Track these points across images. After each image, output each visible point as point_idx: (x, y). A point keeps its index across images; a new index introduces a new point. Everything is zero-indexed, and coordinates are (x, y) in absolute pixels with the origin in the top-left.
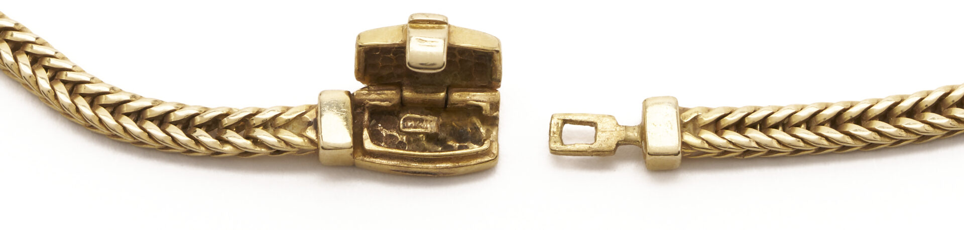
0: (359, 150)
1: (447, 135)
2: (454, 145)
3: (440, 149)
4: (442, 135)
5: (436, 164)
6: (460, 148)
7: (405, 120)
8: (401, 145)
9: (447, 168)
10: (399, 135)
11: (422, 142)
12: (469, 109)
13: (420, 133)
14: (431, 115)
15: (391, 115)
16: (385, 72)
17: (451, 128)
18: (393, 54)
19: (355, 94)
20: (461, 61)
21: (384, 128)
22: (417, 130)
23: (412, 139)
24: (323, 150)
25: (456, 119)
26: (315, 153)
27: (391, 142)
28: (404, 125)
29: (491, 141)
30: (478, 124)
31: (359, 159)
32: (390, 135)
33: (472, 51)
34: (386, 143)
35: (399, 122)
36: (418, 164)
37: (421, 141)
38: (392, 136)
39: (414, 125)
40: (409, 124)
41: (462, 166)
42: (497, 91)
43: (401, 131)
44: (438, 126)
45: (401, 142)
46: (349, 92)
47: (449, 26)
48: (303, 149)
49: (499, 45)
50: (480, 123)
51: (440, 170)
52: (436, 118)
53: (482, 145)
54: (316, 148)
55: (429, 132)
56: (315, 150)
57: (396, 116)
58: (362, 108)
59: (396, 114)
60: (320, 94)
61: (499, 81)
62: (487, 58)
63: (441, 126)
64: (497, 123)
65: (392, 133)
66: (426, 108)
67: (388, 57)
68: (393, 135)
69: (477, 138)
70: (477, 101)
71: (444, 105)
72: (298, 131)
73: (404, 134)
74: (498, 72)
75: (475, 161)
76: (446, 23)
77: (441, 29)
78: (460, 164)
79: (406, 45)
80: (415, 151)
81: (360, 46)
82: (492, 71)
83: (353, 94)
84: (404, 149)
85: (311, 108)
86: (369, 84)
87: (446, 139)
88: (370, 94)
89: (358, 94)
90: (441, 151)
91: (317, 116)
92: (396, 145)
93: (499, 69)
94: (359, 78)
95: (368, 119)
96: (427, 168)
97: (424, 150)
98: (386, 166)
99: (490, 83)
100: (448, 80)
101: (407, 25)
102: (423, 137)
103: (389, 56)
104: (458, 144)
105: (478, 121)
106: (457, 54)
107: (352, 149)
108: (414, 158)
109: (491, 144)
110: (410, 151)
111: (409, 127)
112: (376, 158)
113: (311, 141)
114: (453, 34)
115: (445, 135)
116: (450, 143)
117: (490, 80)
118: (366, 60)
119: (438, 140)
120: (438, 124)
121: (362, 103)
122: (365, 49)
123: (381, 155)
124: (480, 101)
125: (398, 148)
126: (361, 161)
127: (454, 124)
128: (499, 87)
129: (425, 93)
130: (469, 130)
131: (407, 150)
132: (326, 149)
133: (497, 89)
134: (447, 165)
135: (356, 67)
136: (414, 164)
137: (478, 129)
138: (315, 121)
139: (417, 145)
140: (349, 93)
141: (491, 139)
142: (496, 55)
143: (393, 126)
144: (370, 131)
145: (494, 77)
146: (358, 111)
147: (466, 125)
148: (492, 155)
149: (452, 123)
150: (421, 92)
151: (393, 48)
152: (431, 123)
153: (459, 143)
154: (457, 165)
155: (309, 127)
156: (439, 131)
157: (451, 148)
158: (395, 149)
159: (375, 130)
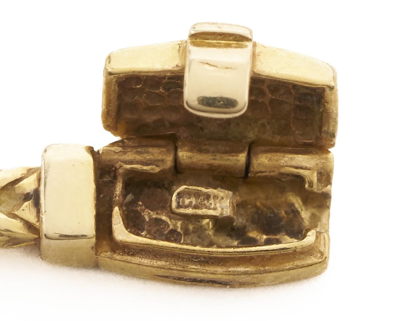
0: (105, 243)
1: (247, 220)
2: (258, 237)
3: (236, 243)
4: (239, 221)
5: (229, 267)
6: (268, 242)
7: (179, 195)
8: (173, 236)
9: (245, 273)
10: (170, 219)
11: (208, 232)
12: (284, 180)
13: (203, 217)
14: (221, 188)
15: (159, 187)
16: (150, 118)
17: (254, 210)
18: (165, 89)
19: (101, 152)
20: (272, 101)
21: (147, 207)
22: (199, 212)
23: (191, 227)
24: (47, 240)
25: (262, 196)
26: (35, 244)
27: (158, 230)
28: (179, 203)
29: (317, 232)
30: (297, 206)
31: (105, 256)
32: (156, 219)
33: (291, 87)
34: (149, 232)
35: (170, 198)
36: (199, 267)
37: (206, 230)
38: (158, 221)
39: (194, 203)
40: (187, 201)
41: (271, 272)
42: (330, 152)
43: (173, 213)
44: (233, 206)
45: (173, 231)
46: (93, 148)
47: (255, 45)
48: (15, 238)
49: (334, 78)
50: (301, 203)
51: (235, 277)
52: (231, 193)
53: (303, 239)
54: (37, 236)
55: (218, 215)
56: (35, 239)
57: (166, 189)
58: (112, 174)
59: (166, 186)
60: (46, 151)
61: (333, 136)
62: (315, 99)
63: (239, 206)
64: (328, 204)
65: (159, 217)
66: (215, 178)
67: (156, 94)
68: (161, 220)
69: (296, 227)
70: (297, 168)
71: (243, 172)
72: (9, 209)
73: (178, 217)
74: (331, 120)
75: (292, 263)
76: (248, 39)
77: (242, 47)
78: (267, 268)
79: (184, 73)
80: (195, 245)
81: (110, 74)
82: (321, 119)
83: (98, 151)
84: (176, 241)
85: (30, 172)
86: (125, 137)
87: (245, 227)
88: (125, 153)
89: (106, 152)
90: (237, 247)
91: (39, 185)
92: (166, 235)
93: (333, 116)
94: (108, 127)
95: (122, 192)
96: (213, 274)
97: (211, 245)
98: (148, 268)
99: (319, 138)
100: (251, 132)
101: (186, 41)
102: (208, 223)
103: (158, 91)
104: (265, 237)
105: (297, 200)
106: (267, 91)
107: (94, 240)
108: (193, 257)
109: (317, 237)
110: (187, 244)
111: (186, 207)
112: (133, 255)
113: (29, 226)
114: (260, 57)
115: (245, 221)
116: (253, 234)
117: (318, 134)
118: (120, 97)
119: (233, 229)
120: (233, 203)
121: (113, 166)
122: (119, 78)
123: (141, 250)
124: (301, 168)
125: (168, 240)
126: (108, 259)
127: (258, 204)
128: (333, 145)
129: (213, 152)
130: (283, 213)
131: (183, 244)
132: (52, 239)
133: (329, 150)
134: (246, 269)
135: (104, 107)
136: (193, 267)
137: (296, 213)
138: (37, 193)
139: (199, 237)
140: (91, 150)
141: (318, 230)
142: (328, 91)
143: (161, 205)
144: (123, 211)
145: (325, 128)
146: (105, 179)
147: (279, 206)
148: (319, 255)
149: (255, 203)
150: (207, 152)
151: (164, 78)
152: (222, 201)
153: (266, 235)
154: (262, 269)
155: (26, 203)
156: (234, 214)
157: (253, 242)
158: (163, 240)
159: (133, 211)
